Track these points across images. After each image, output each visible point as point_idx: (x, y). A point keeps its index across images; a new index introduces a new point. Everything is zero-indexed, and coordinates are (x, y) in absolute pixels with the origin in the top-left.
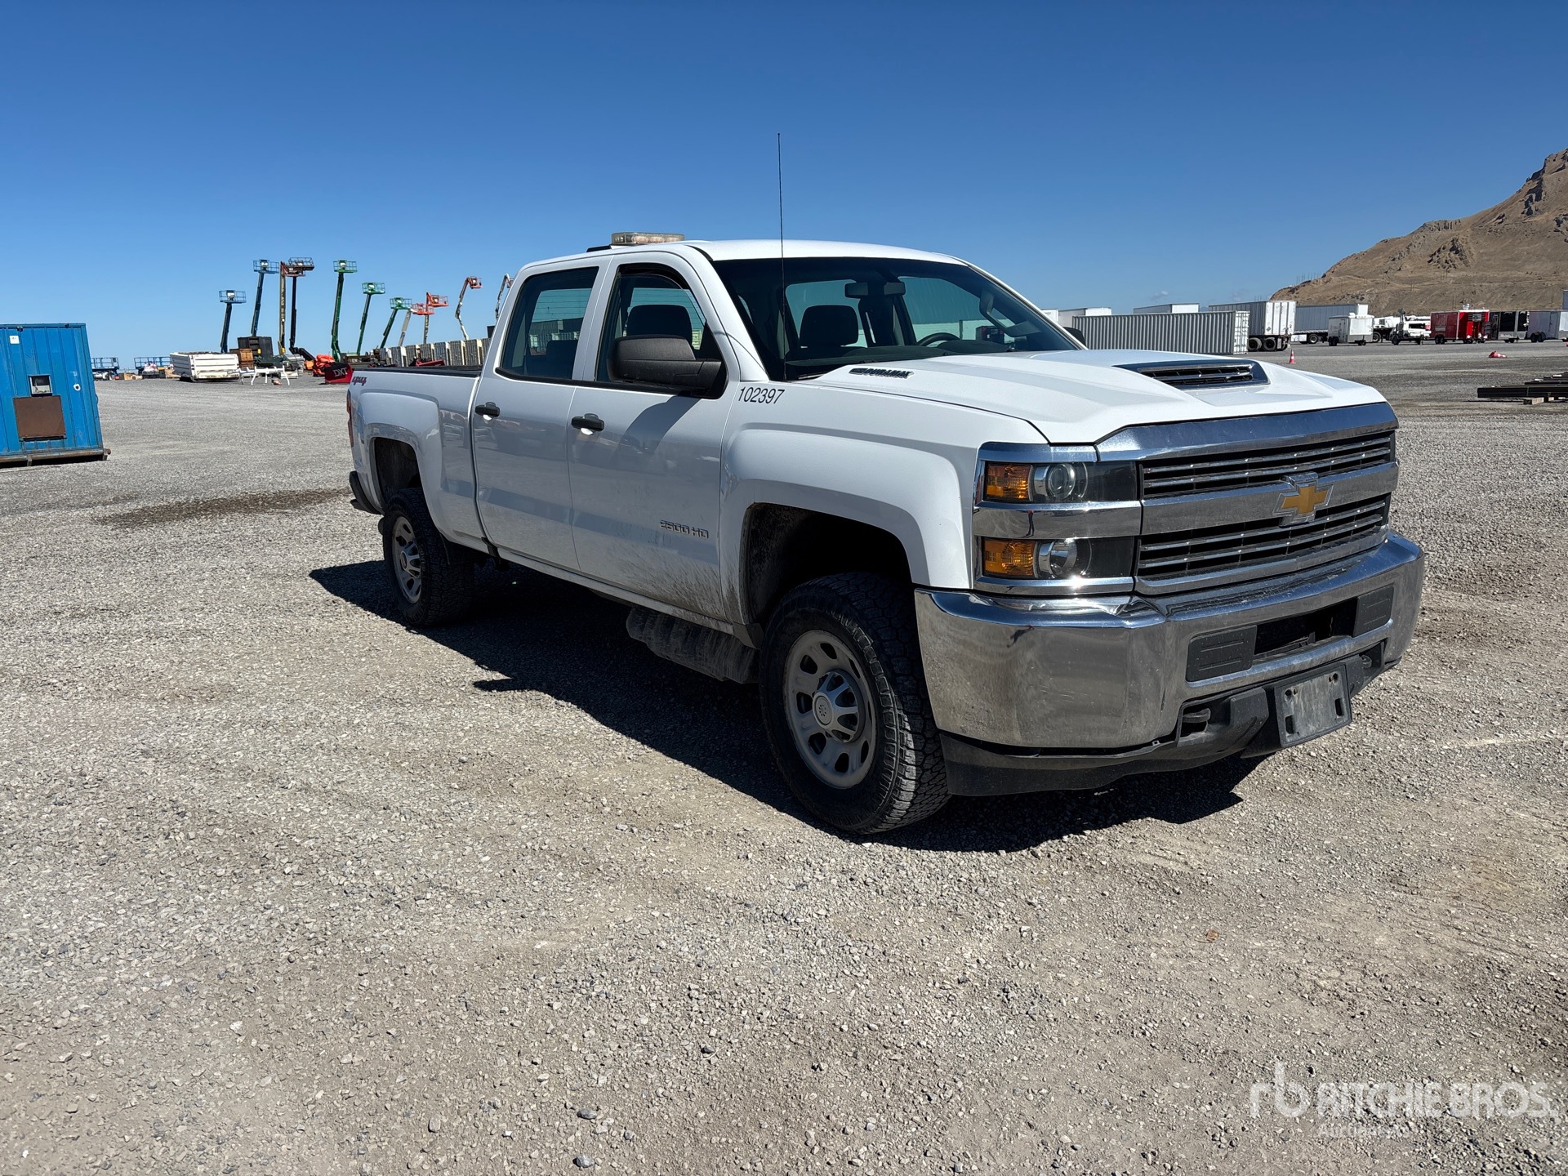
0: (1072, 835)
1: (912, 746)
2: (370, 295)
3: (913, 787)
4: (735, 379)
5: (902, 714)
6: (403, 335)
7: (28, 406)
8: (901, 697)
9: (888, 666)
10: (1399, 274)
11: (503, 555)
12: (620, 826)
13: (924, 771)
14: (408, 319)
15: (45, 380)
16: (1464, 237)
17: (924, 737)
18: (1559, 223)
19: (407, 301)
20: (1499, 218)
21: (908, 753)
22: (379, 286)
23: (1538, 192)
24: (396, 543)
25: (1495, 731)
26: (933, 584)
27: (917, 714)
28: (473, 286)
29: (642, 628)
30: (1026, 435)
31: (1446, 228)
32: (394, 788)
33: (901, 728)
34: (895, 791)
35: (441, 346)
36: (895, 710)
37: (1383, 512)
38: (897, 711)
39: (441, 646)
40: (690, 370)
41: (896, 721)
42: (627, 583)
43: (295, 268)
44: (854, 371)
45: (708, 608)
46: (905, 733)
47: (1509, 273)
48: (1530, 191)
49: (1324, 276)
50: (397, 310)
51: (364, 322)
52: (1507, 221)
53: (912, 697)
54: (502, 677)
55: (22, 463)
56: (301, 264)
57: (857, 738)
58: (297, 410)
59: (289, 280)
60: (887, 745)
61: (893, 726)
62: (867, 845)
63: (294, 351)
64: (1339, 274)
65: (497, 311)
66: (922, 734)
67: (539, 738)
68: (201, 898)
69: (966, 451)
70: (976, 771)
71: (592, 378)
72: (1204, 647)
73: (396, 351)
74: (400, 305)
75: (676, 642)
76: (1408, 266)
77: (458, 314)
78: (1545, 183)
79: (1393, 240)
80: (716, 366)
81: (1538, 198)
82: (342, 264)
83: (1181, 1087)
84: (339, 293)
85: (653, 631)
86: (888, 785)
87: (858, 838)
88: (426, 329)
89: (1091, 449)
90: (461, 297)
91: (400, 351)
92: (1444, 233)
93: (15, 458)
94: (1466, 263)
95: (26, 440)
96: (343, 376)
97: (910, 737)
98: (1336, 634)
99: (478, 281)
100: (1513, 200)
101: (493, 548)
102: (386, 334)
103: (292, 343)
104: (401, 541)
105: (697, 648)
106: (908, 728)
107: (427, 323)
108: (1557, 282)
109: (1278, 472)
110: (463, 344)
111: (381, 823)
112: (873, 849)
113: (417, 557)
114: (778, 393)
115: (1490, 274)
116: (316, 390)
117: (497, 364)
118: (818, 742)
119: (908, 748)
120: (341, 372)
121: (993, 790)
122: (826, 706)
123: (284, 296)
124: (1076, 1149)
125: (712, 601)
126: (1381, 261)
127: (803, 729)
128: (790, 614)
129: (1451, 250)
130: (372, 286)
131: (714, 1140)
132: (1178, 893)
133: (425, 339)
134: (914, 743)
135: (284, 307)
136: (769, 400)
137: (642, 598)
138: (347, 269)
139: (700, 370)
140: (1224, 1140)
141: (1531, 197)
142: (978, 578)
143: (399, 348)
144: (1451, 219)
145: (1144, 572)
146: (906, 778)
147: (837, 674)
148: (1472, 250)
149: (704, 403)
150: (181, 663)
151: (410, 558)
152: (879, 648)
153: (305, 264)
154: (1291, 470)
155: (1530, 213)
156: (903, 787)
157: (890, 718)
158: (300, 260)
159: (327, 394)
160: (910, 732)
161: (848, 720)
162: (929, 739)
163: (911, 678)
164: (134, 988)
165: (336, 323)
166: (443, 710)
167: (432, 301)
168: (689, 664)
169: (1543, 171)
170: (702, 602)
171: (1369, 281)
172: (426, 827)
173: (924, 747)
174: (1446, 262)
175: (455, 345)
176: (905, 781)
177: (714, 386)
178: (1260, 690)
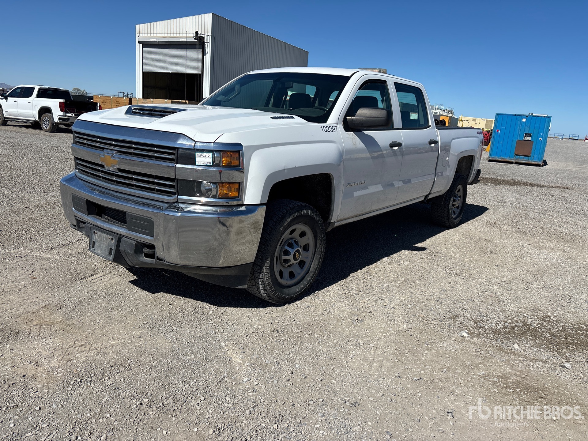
7: (521, 144)
15: (529, 135)
55: (512, 163)
72: (75, 199)
93: (510, 160)
95: (516, 155)
109: (107, 147)
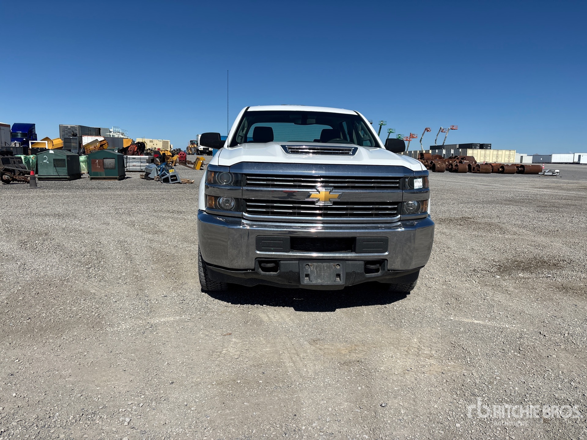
2: (390, 133)
19: (402, 136)
22: (394, 130)
28: (428, 131)
65: (436, 140)
72: (264, 240)
77: (420, 141)
82: (382, 122)
89: (228, 167)
90: (423, 135)
99: (430, 129)
130: (391, 130)
138: (383, 124)
145: (249, 212)
167: (412, 136)
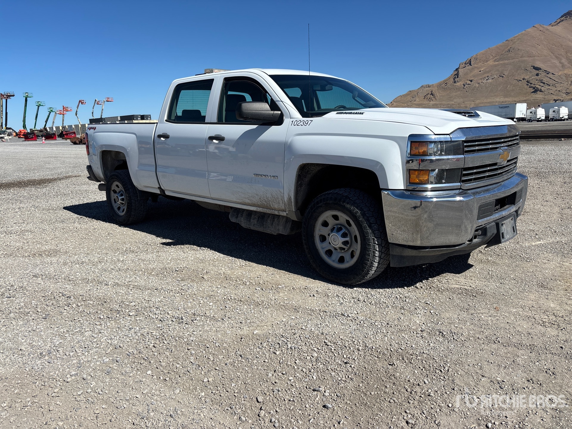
0: (425, 280)
1: (378, 250)
2: (39, 106)
3: (377, 265)
4: (287, 118)
5: (374, 238)
6: (53, 122)
8: (373, 232)
9: (368, 220)
10: (415, 102)
11: (167, 193)
12: (257, 289)
13: (381, 259)
14: (55, 116)
16: (435, 90)
17: (382, 246)
18: (464, 85)
19: (55, 109)
20: (445, 84)
21: (376, 252)
22: (43, 103)
23: (457, 75)
24: (112, 192)
25: (539, 239)
26: (390, 188)
27: (379, 238)
28: (82, 103)
29: (237, 217)
30: (424, 131)
31: (429, 87)
32: (154, 282)
33: (374, 243)
34: (370, 267)
35: (70, 126)
36: (371, 237)
37: (516, 163)
38: (372, 237)
39: (138, 231)
40: (269, 115)
41: (372, 241)
42: (235, 200)
43: (6, 96)
44: (337, 113)
45: (276, 206)
46: (375, 245)
47: (449, 102)
48: (455, 75)
49: (391, 103)
50: (50, 112)
51: (36, 117)
52: (448, 85)
53: (377, 232)
54: (171, 241)
56: (9, 94)
57: (348, 249)
58: (17, 151)
59: (4, 101)
60: (368, 250)
61: (370, 243)
62: (355, 289)
63: (7, 128)
64: (396, 102)
65: (93, 113)
66: (381, 245)
67: (202, 261)
68: (100, 327)
69: (403, 138)
70: (402, 257)
71: (216, 121)
72: (482, 208)
73: (51, 128)
74: (52, 110)
75: (254, 221)
76: (417, 100)
77: (76, 114)
78: (459, 72)
79: (412, 91)
80: (279, 113)
81: (458, 77)
82: (26, 94)
83: (524, 358)
84: (26, 106)
85: (242, 218)
86: (367, 265)
87: (351, 287)
88: (63, 120)
89: (448, 136)
90: (77, 108)
91: (53, 128)
92: (428, 89)
94: (436, 99)
96: (32, 138)
97: (377, 246)
98: (508, 205)
99: (85, 101)
100: (449, 78)
101: (162, 191)
102: (46, 122)
103: (6, 126)
104: (115, 192)
105: (264, 223)
106: (377, 243)
107: (63, 118)
108: (464, 105)
109: (498, 146)
110: (80, 126)
111: (158, 295)
112: (359, 290)
113: (123, 197)
114: (309, 122)
115: (444, 103)
116: (22, 143)
117: (166, 118)
118: (329, 253)
119: (376, 251)
120: (31, 136)
121: (407, 264)
122: (337, 238)
123: (2, 107)
124: (504, 382)
125: (279, 203)
126: (409, 98)
127: (323, 248)
128: (320, 205)
129: (431, 94)
130: (40, 103)
131: (372, 393)
132: (475, 296)
133: (63, 124)
134: (379, 248)
135: (2, 111)
136: (306, 124)
137: (241, 205)
138: (29, 96)
139: (273, 114)
140: (550, 373)
141: (455, 77)
142: (407, 185)
143: (52, 127)
144: (430, 84)
145: (464, 181)
146: (375, 262)
147: (339, 226)
148: (437, 94)
149: (273, 127)
150: (28, 242)
151: (120, 198)
152: (363, 214)
153: (11, 94)
154: (501, 146)
155: (455, 82)
156: (374, 265)
157: (369, 240)
158: (9, 92)
159: (26, 145)
160: (377, 245)
161: (345, 243)
162: (383, 247)
163: (376, 224)
164: (93, 363)
165: (25, 117)
166: (155, 253)
167: (65, 109)
168: (261, 229)
169: (459, 68)
170: (273, 204)
171: (406, 104)
172: (178, 295)
173: (382, 250)
174: (429, 98)
175: (77, 126)
176: (374, 263)
177: (279, 121)
178: (494, 224)
